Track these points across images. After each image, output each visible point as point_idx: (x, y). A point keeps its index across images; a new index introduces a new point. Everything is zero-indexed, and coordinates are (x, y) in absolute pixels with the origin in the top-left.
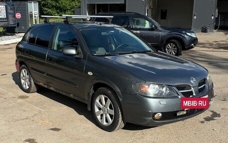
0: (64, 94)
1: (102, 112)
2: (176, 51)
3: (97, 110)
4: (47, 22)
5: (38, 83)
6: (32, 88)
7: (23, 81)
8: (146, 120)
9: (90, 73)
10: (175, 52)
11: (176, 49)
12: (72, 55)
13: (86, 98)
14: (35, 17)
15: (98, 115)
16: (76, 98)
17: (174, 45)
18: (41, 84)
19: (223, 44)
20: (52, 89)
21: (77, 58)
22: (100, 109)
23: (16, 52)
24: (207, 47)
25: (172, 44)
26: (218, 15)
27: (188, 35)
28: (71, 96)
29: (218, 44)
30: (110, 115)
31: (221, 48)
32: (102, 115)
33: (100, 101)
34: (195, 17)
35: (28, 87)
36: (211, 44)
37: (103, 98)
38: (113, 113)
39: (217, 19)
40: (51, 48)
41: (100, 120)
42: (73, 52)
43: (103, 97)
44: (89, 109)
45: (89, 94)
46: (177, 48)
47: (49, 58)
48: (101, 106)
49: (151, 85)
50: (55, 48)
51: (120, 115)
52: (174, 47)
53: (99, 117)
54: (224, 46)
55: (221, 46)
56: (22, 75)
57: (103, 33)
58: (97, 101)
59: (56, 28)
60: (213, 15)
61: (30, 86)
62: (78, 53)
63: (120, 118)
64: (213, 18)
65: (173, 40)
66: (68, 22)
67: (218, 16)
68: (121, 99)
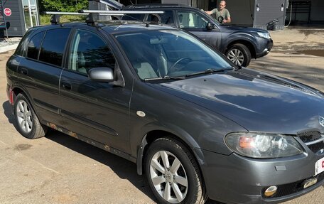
0: (93, 143)
1: (163, 179)
2: (242, 60)
3: (154, 175)
4: (56, 23)
5: (48, 125)
6: (37, 132)
7: (20, 120)
8: (249, 199)
9: (141, 114)
10: (240, 62)
11: (242, 56)
12: (106, 81)
13: (134, 154)
14: (32, 13)
15: (157, 184)
16: (115, 152)
17: (239, 52)
18: (52, 126)
19: (302, 47)
20: (71, 134)
21: (115, 86)
22: (159, 174)
23: (7, 70)
24: (280, 52)
25: (236, 50)
26: (290, 5)
27: (259, 37)
28: (107, 148)
29: (294, 46)
30: (179, 185)
31: (300, 52)
32: (164, 185)
33: (160, 160)
34: (258, 9)
35: (29, 130)
36: (285, 48)
37: (167, 156)
38: (185, 182)
39: (288, 11)
40: (67, 67)
41: (160, 193)
42: (108, 75)
43: (165, 155)
44: (140, 173)
45: (138, 148)
46: (245, 55)
47: (65, 84)
48: (162, 169)
49: (258, 136)
50: (74, 68)
51: (200, 188)
52: (240, 55)
53: (158, 187)
54: (303, 49)
55: (299, 50)
56: (18, 111)
57: (152, 41)
58: (155, 159)
59: (73, 34)
60: (282, 6)
61: (34, 128)
62: (116, 78)
63: (200, 193)
64: (282, 9)
65: (238, 44)
66: (93, 23)
67: (289, 7)
68: (201, 162)
